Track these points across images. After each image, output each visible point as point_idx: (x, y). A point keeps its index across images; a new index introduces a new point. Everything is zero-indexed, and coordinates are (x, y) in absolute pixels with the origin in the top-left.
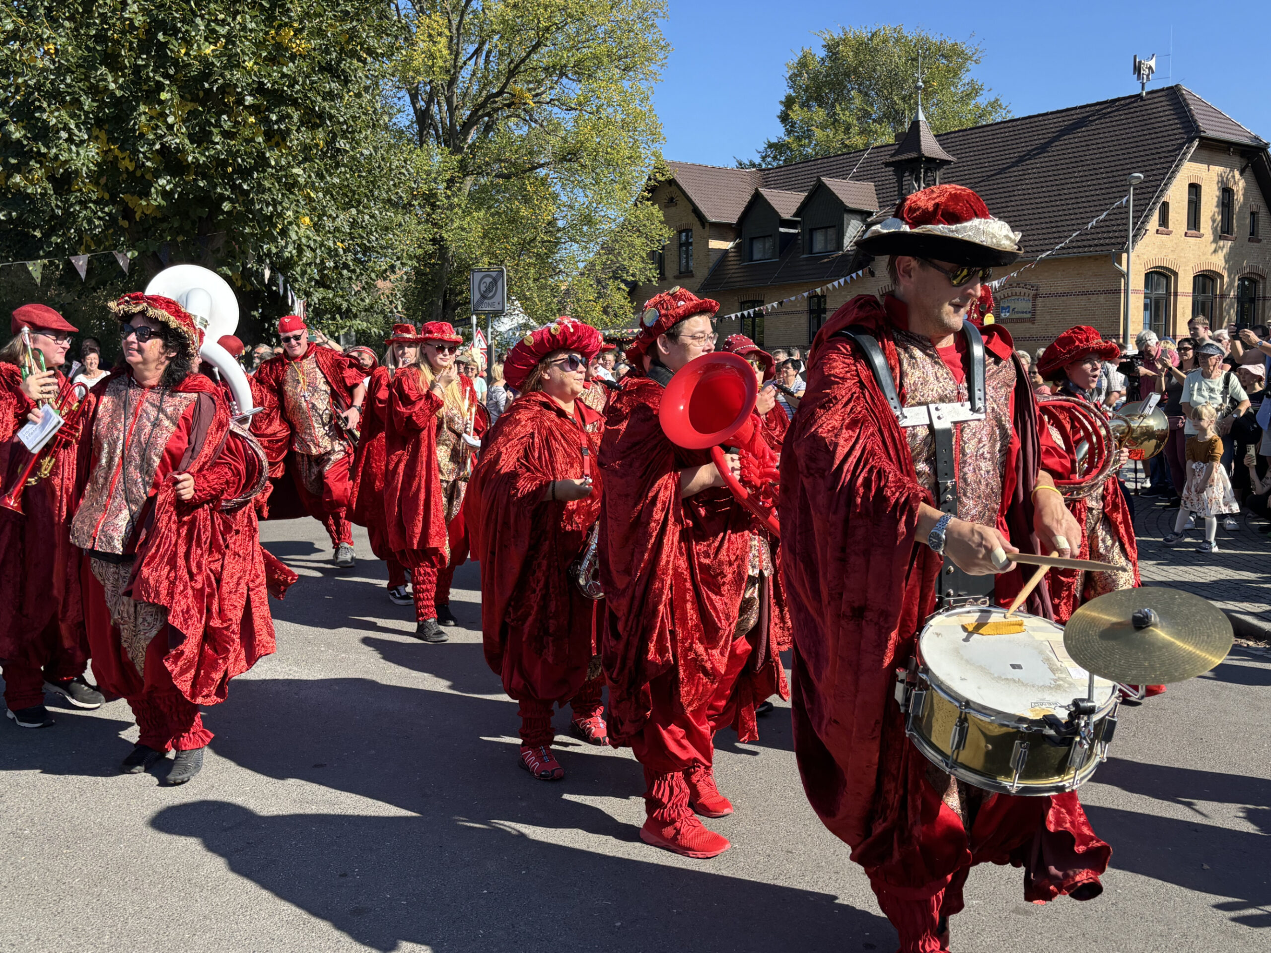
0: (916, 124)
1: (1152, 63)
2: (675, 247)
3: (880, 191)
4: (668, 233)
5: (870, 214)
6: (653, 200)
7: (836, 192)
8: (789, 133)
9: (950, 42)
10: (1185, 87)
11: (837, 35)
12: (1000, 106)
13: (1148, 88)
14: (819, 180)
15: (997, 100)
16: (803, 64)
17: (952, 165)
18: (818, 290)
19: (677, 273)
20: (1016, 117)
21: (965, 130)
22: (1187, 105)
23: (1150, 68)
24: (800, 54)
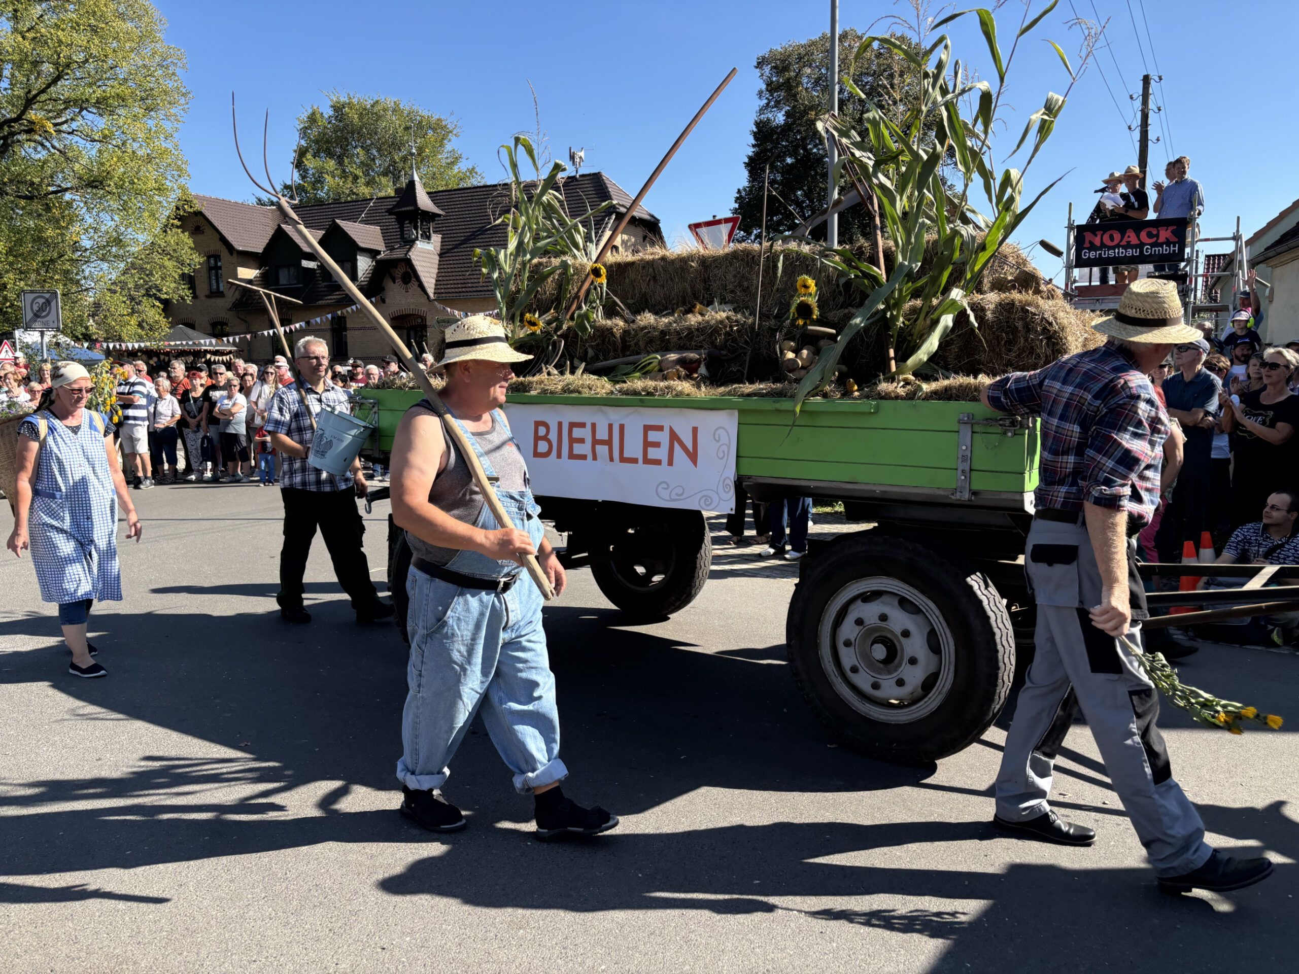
0: (412, 184)
1: (582, 154)
2: (205, 270)
3: (384, 233)
4: (197, 259)
5: (379, 252)
6: (183, 228)
7: (349, 233)
8: (303, 177)
9: (436, 117)
10: (605, 175)
11: (343, 99)
12: (476, 173)
13: (581, 172)
14: (334, 222)
15: (473, 169)
16: (312, 119)
17: (442, 218)
18: (339, 312)
19: (207, 293)
20: (489, 184)
21: (450, 191)
22: (607, 188)
23: (581, 158)
24: (310, 111)
